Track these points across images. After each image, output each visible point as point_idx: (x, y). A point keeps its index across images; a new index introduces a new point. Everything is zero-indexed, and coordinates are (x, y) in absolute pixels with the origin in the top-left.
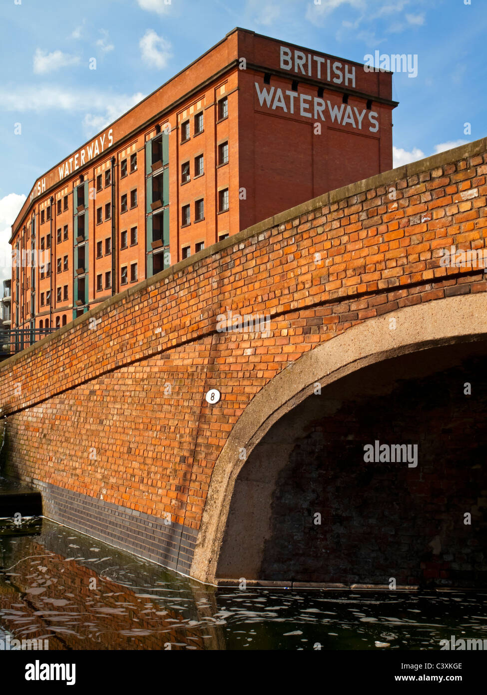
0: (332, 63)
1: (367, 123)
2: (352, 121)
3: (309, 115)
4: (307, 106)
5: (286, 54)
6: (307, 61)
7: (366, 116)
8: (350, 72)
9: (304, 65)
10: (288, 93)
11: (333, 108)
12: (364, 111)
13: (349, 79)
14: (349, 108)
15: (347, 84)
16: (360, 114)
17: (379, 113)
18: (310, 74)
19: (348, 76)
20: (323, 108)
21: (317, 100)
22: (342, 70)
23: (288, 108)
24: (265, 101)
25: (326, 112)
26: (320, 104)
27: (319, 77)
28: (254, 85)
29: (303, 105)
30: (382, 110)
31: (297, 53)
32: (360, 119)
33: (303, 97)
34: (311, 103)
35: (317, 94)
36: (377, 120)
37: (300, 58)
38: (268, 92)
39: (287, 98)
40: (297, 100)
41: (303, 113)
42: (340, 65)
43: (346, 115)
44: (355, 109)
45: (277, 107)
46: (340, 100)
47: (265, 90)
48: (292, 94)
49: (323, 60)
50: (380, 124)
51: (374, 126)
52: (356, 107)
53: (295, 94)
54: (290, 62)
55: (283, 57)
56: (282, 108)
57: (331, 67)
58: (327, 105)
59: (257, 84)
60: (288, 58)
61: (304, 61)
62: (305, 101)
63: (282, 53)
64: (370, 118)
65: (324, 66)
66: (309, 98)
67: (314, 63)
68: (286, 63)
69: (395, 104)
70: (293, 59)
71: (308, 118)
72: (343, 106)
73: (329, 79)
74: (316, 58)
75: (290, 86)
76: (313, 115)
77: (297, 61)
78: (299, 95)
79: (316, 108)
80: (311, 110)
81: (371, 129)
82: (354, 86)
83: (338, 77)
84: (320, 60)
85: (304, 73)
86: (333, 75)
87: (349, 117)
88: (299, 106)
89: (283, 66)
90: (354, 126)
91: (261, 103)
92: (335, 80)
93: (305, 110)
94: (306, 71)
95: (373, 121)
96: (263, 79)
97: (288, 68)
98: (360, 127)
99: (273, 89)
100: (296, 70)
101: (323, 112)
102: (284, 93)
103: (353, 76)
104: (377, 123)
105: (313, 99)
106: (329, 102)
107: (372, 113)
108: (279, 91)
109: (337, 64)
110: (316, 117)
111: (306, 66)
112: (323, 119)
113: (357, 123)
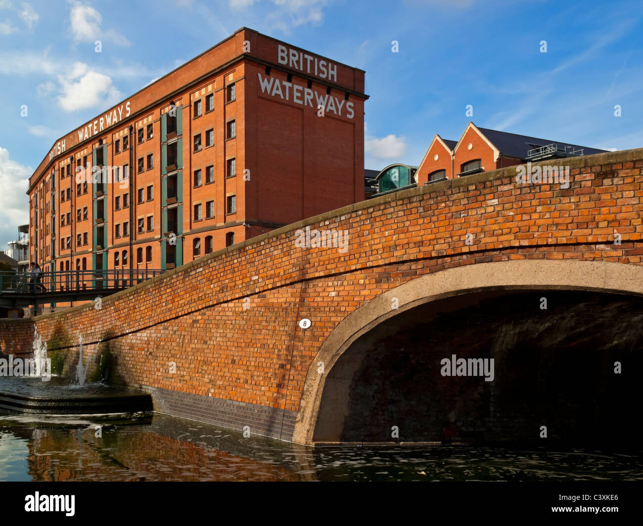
0: (319, 61)
1: (345, 111)
2: (333, 108)
3: (300, 102)
4: (299, 95)
5: (283, 51)
6: (299, 58)
7: (345, 105)
8: (333, 69)
9: (297, 62)
10: (285, 83)
11: (319, 98)
12: (343, 101)
13: (332, 75)
14: (331, 98)
15: (330, 79)
16: (340, 103)
17: (354, 104)
18: (301, 69)
19: (331, 72)
20: (312, 97)
21: (307, 90)
22: (327, 67)
23: (284, 95)
24: (266, 89)
25: (314, 101)
26: (309, 94)
27: (309, 72)
28: (258, 75)
29: (296, 94)
30: (357, 101)
31: (292, 51)
32: (340, 107)
33: (296, 87)
34: (302, 92)
35: (307, 86)
36: (353, 109)
37: (294, 55)
38: (269, 82)
39: (283, 88)
40: (291, 89)
41: (296, 101)
42: (325, 63)
43: (329, 104)
44: (336, 99)
45: (276, 94)
46: (325, 91)
47: (266, 80)
48: (288, 85)
49: (312, 58)
50: (355, 112)
51: (350, 114)
52: (337, 97)
53: (290, 85)
54: (286, 58)
55: (280, 54)
56: (279, 95)
57: (318, 65)
58: (314, 95)
59: (259, 75)
60: (284, 55)
61: (296, 58)
62: (298, 91)
63: (279, 50)
64: (347, 107)
65: (312, 63)
66: (301, 88)
67: (305, 60)
68: (283, 58)
69: (367, 97)
70: (288, 55)
71: (300, 104)
72: (327, 96)
73: (316, 74)
74: (306, 56)
75: (286, 78)
76: (304, 103)
77: (292, 58)
78: (293, 85)
79: (306, 97)
80: (302, 98)
81: (348, 116)
82: (335, 80)
83: (323, 73)
84: (309, 58)
85: (297, 68)
86: (320, 71)
87: (331, 105)
88: (293, 94)
89: (280, 61)
90: (335, 113)
91: (263, 90)
92: (321, 75)
93: (298, 98)
94: (299, 66)
95: (350, 110)
96: (264, 71)
97: (285, 63)
98: (340, 114)
99: (272, 79)
100: (291, 65)
101: (311, 100)
102: (281, 83)
103: (335, 73)
104: (353, 112)
105: (304, 89)
106: (316, 93)
107: (349, 103)
108: (277, 81)
109: (322, 62)
110: (306, 104)
111: (298, 62)
112: (312, 106)
113: (337, 110)
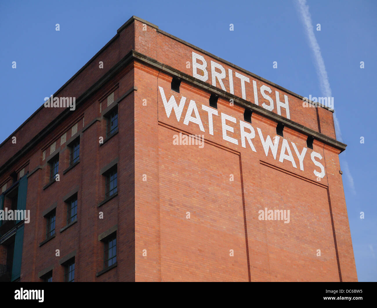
0: (259, 87)
1: (309, 165)
2: (290, 158)
3: (235, 141)
4: (231, 129)
6: (227, 76)
7: (308, 156)
8: (282, 100)
9: (223, 80)
10: (205, 108)
11: (265, 139)
12: (305, 150)
13: (281, 108)
14: (285, 142)
15: (279, 113)
16: (300, 151)
17: (323, 155)
18: (232, 92)
19: (279, 104)
20: (252, 135)
21: (244, 124)
22: (273, 95)
23: (206, 127)
24: (173, 111)
25: (256, 141)
26: (247, 130)
27: (244, 97)
28: (158, 90)
29: (225, 128)
30: (326, 151)
31: (214, 65)
32: (301, 158)
33: (224, 117)
34: (236, 126)
35: (243, 117)
36: (321, 163)
37: (218, 70)
38: (178, 102)
39: (204, 115)
40: (217, 120)
41: (226, 138)
42: (269, 89)
43: (283, 151)
44: (293, 144)
45: (191, 123)
46: (273, 129)
47: (172, 98)
48: (211, 111)
49: (248, 79)
50: (326, 168)
51: (319, 170)
52: (294, 142)
53: (215, 112)
54: (206, 73)
55: (195, 66)
56: (198, 126)
57: (259, 90)
58: (257, 133)
59: (161, 90)
60: (203, 67)
62: (228, 122)
63: (194, 60)
64: (313, 159)
65: (249, 86)
66: (233, 120)
67: (237, 82)
68: (200, 72)
69: (343, 147)
70: (209, 69)
71: (234, 145)
72: (277, 138)
73: (257, 103)
74: (238, 75)
75: (208, 101)
76: (240, 142)
77: (215, 73)
78: (219, 113)
79: (243, 134)
80: (236, 135)
81: (317, 173)
82: (288, 117)
83: (268, 104)
84: (243, 78)
85: (224, 89)
86: (262, 100)
87: (287, 153)
88: (221, 128)
89: (196, 75)
90: (295, 166)
91: (168, 114)
92: (265, 106)
93: (229, 133)
94: (227, 87)
95: (317, 164)
96: (169, 85)
97: (203, 78)
98: (302, 168)
99: (183, 100)
100: (214, 84)
101: (252, 140)
102: (199, 107)
103: (286, 106)
104: (322, 168)
105: (238, 122)
106: (259, 130)
107: (314, 154)
108: (193, 105)
109: (264, 88)
110: (244, 145)
111: (226, 81)
112: (254, 149)
113: (297, 162)
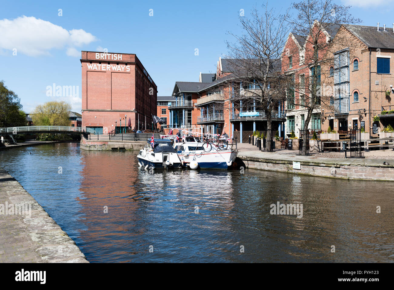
1: (125, 69)
2: (120, 69)
3: (105, 70)
4: (104, 67)
6: (105, 56)
7: (125, 68)
10: (98, 65)
11: (113, 67)
12: (125, 66)
14: (119, 66)
15: (119, 59)
18: (106, 59)
19: (119, 57)
22: (117, 56)
23: (98, 69)
24: (90, 68)
26: (109, 66)
27: (109, 59)
30: (131, 65)
31: (101, 54)
32: (123, 68)
34: (106, 67)
35: (108, 64)
38: (91, 65)
39: (98, 67)
40: (101, 67)
41: (103, 70)
42: (116, 55)
43: (118, 68)
45: (94, 69)
46: (116, 64)
49: (110, 55)
51: (128, 70)
52: (122, 65)
53: (100, 65)
54: (99, 57)
55: (96, 56)
56: (96, 69)
57: (113, 56)
58: (111, 66)
59: (88, 65)
60: (98, 56)
61: (103, 56)
62: (103, 66)
67: (107, 56)
68: (98, 57)
70: (100, 56)
72: (117, 66)
73: (112, 59)
74: (108, 54)
75: (99, 63)
77: (101, 56)
80: (106, 68)
81: (127, 71)
82: (121, 59)
85: (104, 59)
86: (114, 58)
89: (96, 58)
92: (115, 59)
93: (104, 68)
96: (90, 63)
98: (123, 71)
99: (93, 65)
100: (101, 59)
101: (110, 68)
103: (121, 57)
104: (129, 69)
105: (106, 65)
107: (127, 67)
108: (95, 65)
110: (107, 70)
112: (110, 70)
113: (122, 70)
